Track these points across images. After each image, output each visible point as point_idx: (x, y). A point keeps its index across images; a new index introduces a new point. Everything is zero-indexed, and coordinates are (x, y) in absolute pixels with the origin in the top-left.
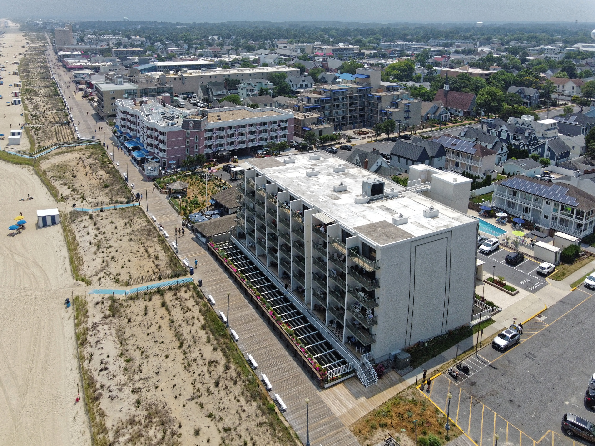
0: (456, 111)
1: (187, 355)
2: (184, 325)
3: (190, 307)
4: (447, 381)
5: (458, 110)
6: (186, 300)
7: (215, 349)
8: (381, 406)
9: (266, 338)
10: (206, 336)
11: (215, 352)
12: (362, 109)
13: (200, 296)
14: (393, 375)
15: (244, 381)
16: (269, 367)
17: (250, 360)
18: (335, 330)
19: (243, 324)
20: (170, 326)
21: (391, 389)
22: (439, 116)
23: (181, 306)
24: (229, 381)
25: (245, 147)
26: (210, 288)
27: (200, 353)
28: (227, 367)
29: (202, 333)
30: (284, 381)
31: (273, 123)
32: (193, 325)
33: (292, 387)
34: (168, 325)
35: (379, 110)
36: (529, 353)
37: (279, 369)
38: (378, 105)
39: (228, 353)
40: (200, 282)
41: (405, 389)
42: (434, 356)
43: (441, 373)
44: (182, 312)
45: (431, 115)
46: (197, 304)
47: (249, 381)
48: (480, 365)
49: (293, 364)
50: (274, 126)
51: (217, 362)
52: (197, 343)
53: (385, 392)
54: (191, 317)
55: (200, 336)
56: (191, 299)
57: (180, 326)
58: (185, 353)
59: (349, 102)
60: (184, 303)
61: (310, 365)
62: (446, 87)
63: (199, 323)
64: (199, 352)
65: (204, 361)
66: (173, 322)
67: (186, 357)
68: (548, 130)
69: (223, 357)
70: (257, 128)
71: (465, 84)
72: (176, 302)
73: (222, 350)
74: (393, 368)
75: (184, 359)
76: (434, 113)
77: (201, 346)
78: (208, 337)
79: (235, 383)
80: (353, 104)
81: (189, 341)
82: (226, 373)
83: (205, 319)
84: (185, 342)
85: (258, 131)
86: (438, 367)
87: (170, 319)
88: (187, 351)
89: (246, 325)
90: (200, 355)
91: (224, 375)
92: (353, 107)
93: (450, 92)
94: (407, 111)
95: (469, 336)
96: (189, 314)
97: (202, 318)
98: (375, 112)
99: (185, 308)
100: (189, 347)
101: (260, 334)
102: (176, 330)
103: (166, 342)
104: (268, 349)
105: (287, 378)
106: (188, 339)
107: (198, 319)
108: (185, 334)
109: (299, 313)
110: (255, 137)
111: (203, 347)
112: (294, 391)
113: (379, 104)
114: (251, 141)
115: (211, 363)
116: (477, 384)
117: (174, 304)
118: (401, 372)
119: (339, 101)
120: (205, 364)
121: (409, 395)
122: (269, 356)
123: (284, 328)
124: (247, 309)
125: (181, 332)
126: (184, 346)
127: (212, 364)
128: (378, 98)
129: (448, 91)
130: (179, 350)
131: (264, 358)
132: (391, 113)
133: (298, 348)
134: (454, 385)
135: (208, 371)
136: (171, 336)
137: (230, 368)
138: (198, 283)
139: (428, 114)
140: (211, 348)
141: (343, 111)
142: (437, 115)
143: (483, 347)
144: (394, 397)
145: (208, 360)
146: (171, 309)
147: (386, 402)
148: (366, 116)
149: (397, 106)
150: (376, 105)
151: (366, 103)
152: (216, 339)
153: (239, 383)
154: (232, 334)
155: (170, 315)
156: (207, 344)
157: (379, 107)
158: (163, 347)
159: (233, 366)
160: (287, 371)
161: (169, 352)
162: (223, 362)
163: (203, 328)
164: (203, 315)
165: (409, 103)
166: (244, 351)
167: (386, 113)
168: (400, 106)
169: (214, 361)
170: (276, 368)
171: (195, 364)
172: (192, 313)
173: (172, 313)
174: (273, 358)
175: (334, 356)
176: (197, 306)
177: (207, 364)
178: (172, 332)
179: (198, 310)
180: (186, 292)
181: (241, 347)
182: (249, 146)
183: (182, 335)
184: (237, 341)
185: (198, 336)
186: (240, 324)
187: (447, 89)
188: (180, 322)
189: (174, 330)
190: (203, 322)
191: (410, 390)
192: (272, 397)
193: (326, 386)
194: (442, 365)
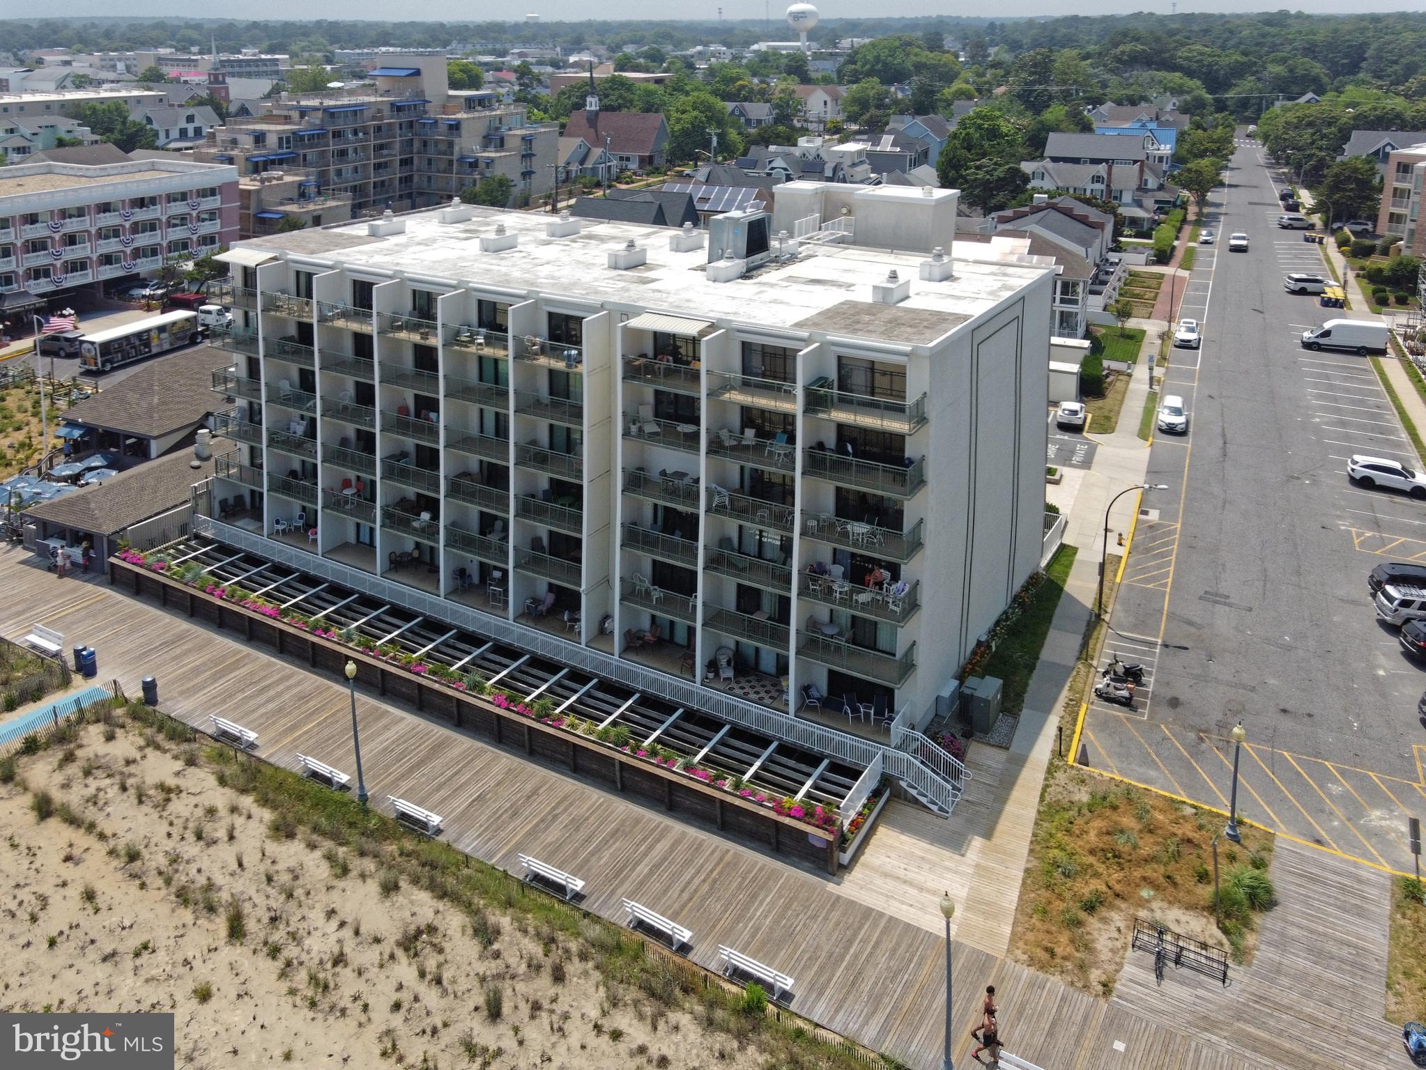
0: (621, 159)
1: (291, 951)
2: (191, 849)
3: (171, 782)
4: (1117, 719)
5: (624, 154)
6: (128, 762)
7: (390, 888)
8: (1031, 851)
9: (529, 787)
10: (318, 854)
11: (400, 899)
12: (405, 162)
13: (179, 733)
14: (983, 755)
15: (583, 957)
16: (619, 872)
17: (538, 878)
18: (733, 685)
19: (411, 770)
20: (133, 876)
21: (1017, 793)
22: (594, 170)
23: (124, 789)
24: (527, 978)
25: (89, 280)
26: (201, 697)
27: (342, 924)
28: (486, 934)
29: (291, 853)
30: (704, 899)
31: (171, 198)
32: (231, 837)
33: (746, 908)
34: (119, 875)
35: (455, 157)
36: (1206, 592)
37: (657, 866)
38: (451, 145)
39: (450, 882)
40: (150, 688)
41: (1046, 779)
42: (1031, 668)
43: (1084, 706)
44: (145, 809)
45: (574, 168)
46: (191, 762)
47: (602, 947)
48: (1144, 653)
49: (684, 834)
50: (179, 208)
51: (432, 929)
52: (299, 892)
53: (1010, 808)
54: (199, 812)
55: (292, 863)
56: (149, 751)
57: (175, 860)
58: (274, 952)
59: (372, 143)
60: (130, 775)
61: (763, 812)
62: (592, 104)
63: (253, 824)
64: (334, 924)
65: (377, 948)
66: (133, 856)
67: (289, 964)
68: (854, 165)
69: (441, 905)
70: (126, 218)
71: (624, 99)
72: (93, 784)
73: (415, 881)
74: (968, 735)
75: (283, 975)
76: (582, 162)
77: (322, 900)
78: (330, 857)
79: (559, 976)
80: (381, 147)
81: (259, 899)
82: (497, 955)
83: (264, 802)
84: (247, 908)
85: (127, 225)
86: (1065, 694)
87: (112, 852)
88: (278, 936)
89: (425, 770)
90: (347, 933)
91: (492, 967)
92: (382, 156)
93: (602, 114)
94: (528, 156)
95: (1059, 597)
96: (179, 807)
97: (247, 801)
98: (442, 166)
99: (152, 792)
100: (274, 920)
101: (499, 784)
102: (168, 882)
103: (162, 936)
104: (564, 819)
105: (706, 887)
106: (252, 892)
107: (234, 810)
108: (219, 879)
109: (579, 677)
110: (121, 248)
111: (335, 899)
112: (763, 912)
113: (456, 140)
114: (107, 259)
115: (410, 943)
116: (1182, 698)
117: (91, 791)
118: (995, 737)
119: (347, 141)
120: (392, 957)
121: (1070, 787)
122: (588, 840)
123: (582, 732)
124: (384, 722)
125: (201, 880)
126: (251, 925)
127: (419, 945)
128: (451, 127)
129: (597, 113)
130: (239, 950)
131: (576, 851)
132: (490, 163)
133: (675, 772)
134: (1141, 722)
135: (422, 974)
136: (164, 909)
137: (498, 932)
138: (141, 694)
139: (568, 164)
140: (373, 887)
141: (356, 170)
142: (589, 165)
143: (1109, 610)
144: (1039, 812)
145: (392, 934)
146: (91, 814)
147: (1034, 835)
148: (416, 179)
149: (501, 144)
150: (443, 147)
151: (416, 145)
152: (362, 854)
153: (573, 967)
154: (404, 816)
155: (102, 837)
156: (341, 884)
157: (456, 149)
158: (157, 963)
159: (505, 921)
160: (687, 863)
161: (202, 972)
162: (454, 921)
163: (283, 831)
164: (244, 791)
165: (531, 135)
166: (491, 855)
167: (474, 165)
168: (509, 143)
169: (419, 932)
170: (643, 868)
171: (346, 974)
172: (194, 800)
173: (106, 826)
174: (605, 842)
175: (792, 763)
176: (192, 769)
177: (400, 953)
178: (158, 893)
179: (212, 781)
180: (110, 737)
181: (468, 845)
182: (102, 278)
183: (210, 886)
184: (439, 831)
185: (280, 866)
186: (403, 777)
187: (593, 108)
188: (169, 845)
189: (160, 882)
190: (267, 815)
191: (1060, 775)
192: (713, 966)
193: (845, 858)
194: (1068, 684)
